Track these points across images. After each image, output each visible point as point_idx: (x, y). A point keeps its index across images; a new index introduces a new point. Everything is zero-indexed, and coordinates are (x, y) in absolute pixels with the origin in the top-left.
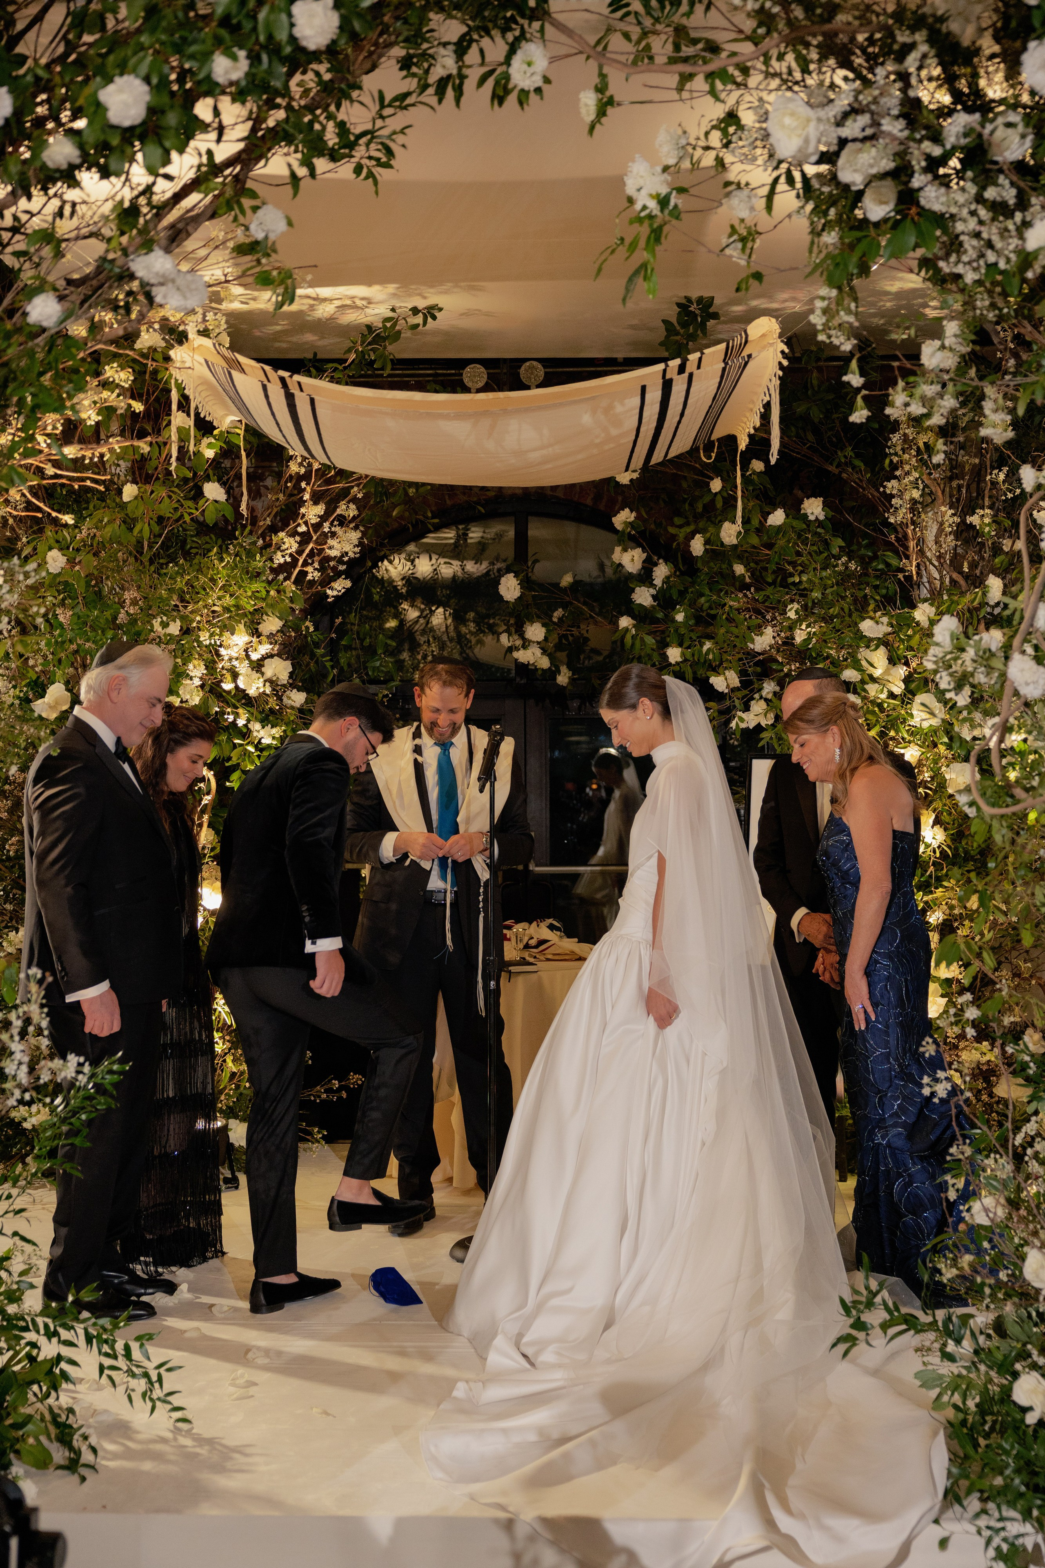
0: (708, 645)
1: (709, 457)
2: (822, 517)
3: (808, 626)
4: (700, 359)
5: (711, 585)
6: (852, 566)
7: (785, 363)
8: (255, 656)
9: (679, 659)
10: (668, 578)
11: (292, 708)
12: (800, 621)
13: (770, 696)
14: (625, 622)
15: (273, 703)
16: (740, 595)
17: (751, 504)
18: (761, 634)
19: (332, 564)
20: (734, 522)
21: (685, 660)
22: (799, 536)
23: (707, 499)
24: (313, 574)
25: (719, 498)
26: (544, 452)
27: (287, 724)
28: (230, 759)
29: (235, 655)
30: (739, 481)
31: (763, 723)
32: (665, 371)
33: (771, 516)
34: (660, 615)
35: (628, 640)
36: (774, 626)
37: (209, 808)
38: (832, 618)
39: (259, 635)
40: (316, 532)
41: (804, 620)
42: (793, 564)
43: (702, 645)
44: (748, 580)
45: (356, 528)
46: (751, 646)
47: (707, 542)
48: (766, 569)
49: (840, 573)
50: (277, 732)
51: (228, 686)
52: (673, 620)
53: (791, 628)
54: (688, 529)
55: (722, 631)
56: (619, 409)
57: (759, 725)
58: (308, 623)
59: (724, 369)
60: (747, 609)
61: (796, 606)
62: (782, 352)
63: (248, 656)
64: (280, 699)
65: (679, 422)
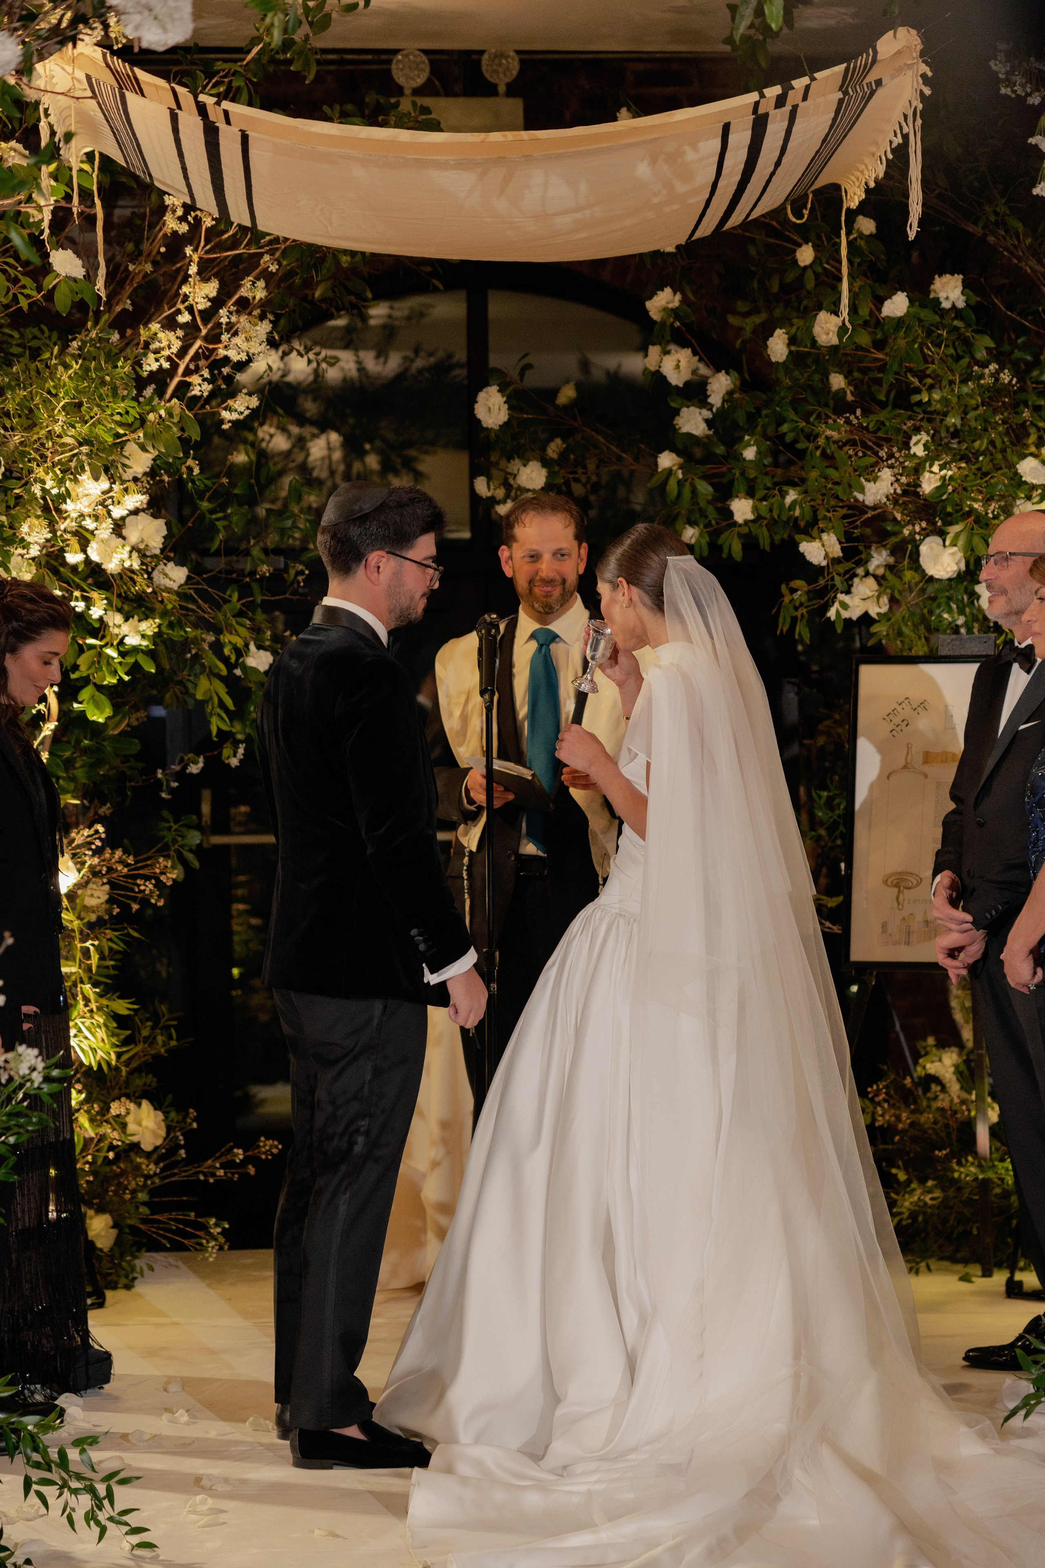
0: (792, 496)
1: (800, 217)
2: (961, 304)
3: (942, 467)
4: (807, 88)
5: (795, 404)
6: (1006, 377)
7: (927, 91)
8: (118, 512)
9: (750, 516)
10: (730, 393)
11: (168, 590)
12: (931, 458)
13: (880, 572)
14: (667, 460)
15: (141, 585)
16: (841, 421)
17: (858, 283)
18: (875, 480)
19: (226, 370)
20: (836, 313)
21: (759, 518)
22: (929, 333)
23: (790, 277)
24: (200, 387)
25: (810, 274)
26: (579, 215)
27: (164, 614)
28: (75, 668)
29: (87, 511)
30: (844, 252)
31: (874, 611)
32: (757, 104)
33: (887, 303)
34: (720, 450)
35: (672, 486)
36: (891, 467)
37: (48, 742)
38: (977, 454)
39: (123, 482)
40: (205, 325)
41: (937, 458)
42: (921, 376)
43: (783, 495)
44: (850, 397)
45: (262, 317)
46: (860, 497)
47: (792, 341)
48: (879, 382)
49: (988, 388)
50: (149, 627)
51: (74, 558)
52: (739, 457)
53: (917, 471)
54: (757, 319)
55: (814, 474)
56: (690, 155)
57: (866, 616)
58: (190, 462)
59: (841, 101)
60: (852, 443)
61: (924, 437)
62: (924, 76)
63: (109, 512)
64: (150, 578)
65: (773, 174)
